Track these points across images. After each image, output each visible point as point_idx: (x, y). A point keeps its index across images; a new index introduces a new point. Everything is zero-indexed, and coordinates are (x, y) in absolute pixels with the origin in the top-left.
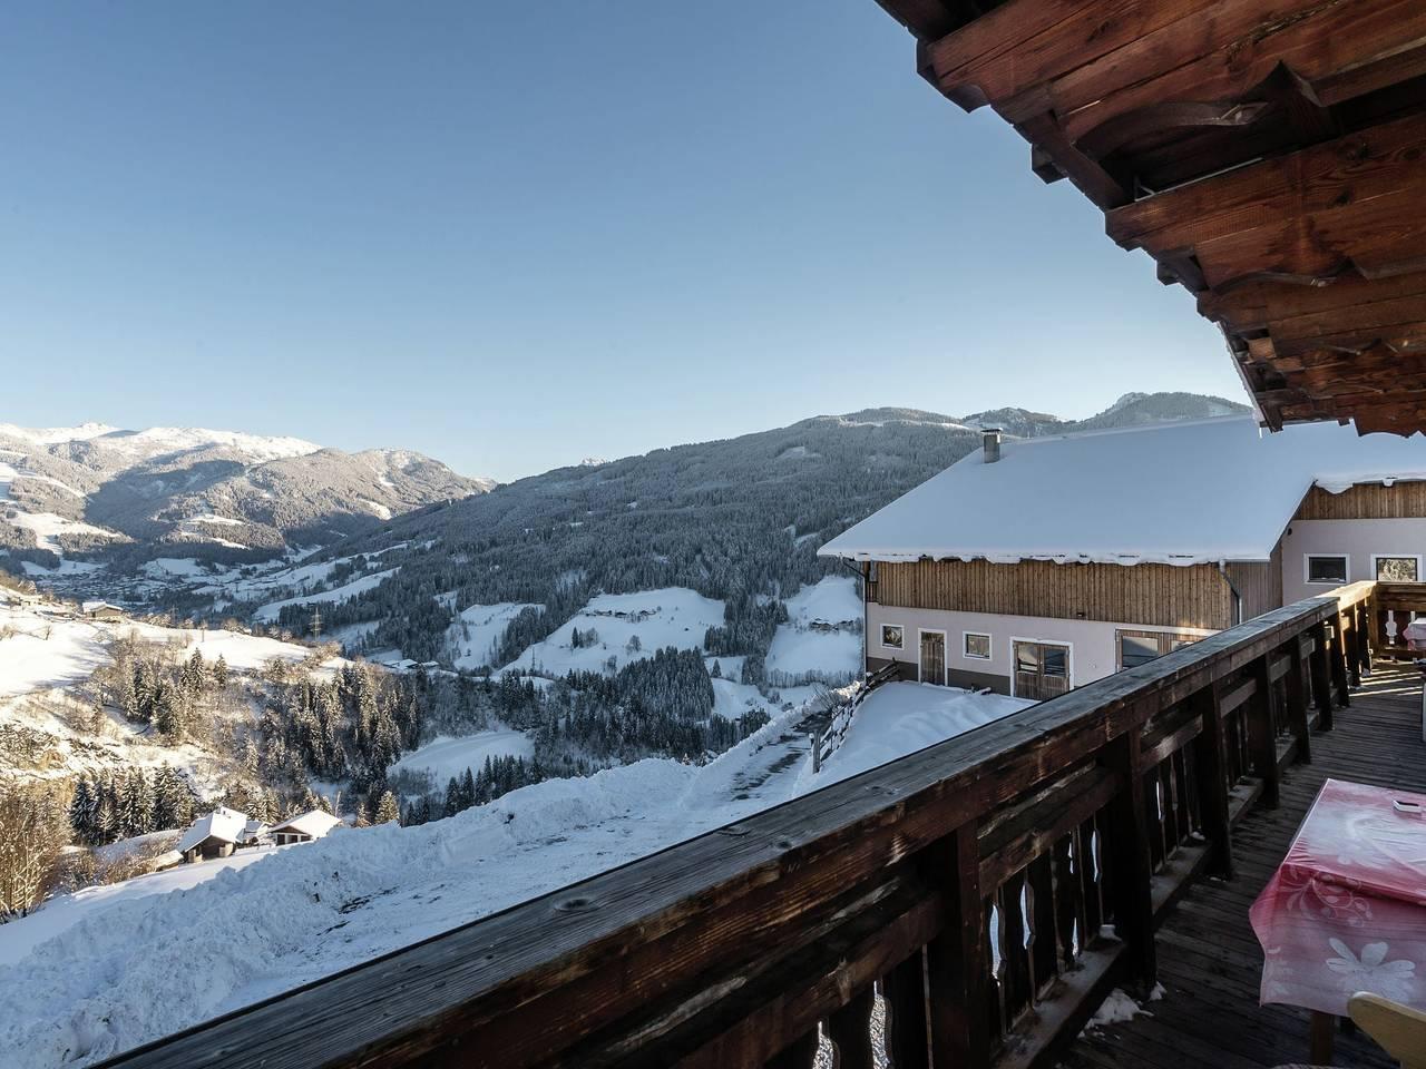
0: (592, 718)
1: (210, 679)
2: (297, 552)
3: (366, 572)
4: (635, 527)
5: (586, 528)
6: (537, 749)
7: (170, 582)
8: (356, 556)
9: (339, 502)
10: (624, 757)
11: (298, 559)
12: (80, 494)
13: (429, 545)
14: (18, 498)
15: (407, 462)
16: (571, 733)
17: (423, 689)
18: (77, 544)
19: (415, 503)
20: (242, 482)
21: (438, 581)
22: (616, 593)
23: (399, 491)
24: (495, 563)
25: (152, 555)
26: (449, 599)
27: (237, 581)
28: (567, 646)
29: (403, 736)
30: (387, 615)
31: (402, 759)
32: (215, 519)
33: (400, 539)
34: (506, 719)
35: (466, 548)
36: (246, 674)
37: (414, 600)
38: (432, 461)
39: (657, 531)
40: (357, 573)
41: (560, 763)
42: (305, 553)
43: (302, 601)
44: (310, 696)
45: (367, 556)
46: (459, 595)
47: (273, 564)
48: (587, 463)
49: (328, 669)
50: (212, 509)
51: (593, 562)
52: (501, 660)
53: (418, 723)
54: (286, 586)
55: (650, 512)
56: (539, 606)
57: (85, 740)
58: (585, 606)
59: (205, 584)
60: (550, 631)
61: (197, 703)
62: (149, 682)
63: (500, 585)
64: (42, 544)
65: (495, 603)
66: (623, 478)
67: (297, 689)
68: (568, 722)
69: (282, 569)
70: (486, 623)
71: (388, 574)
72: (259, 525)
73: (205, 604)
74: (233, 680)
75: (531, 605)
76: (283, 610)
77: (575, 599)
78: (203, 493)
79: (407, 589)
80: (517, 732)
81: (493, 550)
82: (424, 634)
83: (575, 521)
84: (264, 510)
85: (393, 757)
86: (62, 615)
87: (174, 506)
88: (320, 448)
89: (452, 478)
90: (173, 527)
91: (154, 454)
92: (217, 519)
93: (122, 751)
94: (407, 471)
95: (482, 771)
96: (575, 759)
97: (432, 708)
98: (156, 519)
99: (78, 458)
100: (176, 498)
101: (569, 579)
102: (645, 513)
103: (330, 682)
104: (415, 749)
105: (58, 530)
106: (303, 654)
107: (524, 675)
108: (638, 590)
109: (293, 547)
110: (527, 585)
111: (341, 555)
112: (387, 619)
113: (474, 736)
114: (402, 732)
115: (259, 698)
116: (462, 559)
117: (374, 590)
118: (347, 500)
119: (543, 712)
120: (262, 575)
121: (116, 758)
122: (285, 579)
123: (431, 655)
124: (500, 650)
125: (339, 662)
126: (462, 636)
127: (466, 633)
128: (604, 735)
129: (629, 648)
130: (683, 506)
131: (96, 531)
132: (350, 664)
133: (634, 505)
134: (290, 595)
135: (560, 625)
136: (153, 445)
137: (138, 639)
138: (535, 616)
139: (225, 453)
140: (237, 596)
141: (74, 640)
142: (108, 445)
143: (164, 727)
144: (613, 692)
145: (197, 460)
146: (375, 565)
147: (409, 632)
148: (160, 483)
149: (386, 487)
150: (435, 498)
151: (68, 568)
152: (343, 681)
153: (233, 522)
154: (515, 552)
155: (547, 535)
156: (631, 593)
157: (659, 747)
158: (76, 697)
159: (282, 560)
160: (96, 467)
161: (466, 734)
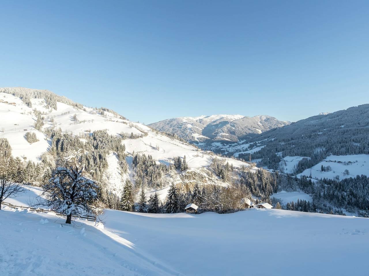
0: (333, 194)
1: (230, 169)
2: (240, 141)
3: (257, 146)
4: (344, 134)
5: (324, 134)
6: (314, 200)
7: (216, 147)
8: (255, 142)
9: (249, 129)
10: (347, 209)
11: (241, 143)
12: (201, 130)
13: (273, 139)
14: (192, 131)
15: (265, 118)
16: (325, 197)
17: (277, 177)
18: (201, 139)
19: (268, 129)
20: (229, 125)
21: (276, 149)
22: (337, 155)
23: (263, 126)
24: (293, 145)
25: (213, 142)
26: (280, 154)
27: (229, 147)
28: (319, 170)
29: (273, 189)
30: (263, 157)
31: (273, 195)
32: (224, 135)
33: (265, 138)
34: (303, 189)
35: (284, 140)
36: (237, 168)
37: (270, 154)
38: (272, 117)
39: (354, 135)
40: (255, 147)
41: (322, 206)
42: (242, 142)
43: (243, 153)
44: (251, 175)
45: (257, 142)
46: (282, 153)
47: (235, 144)
48: (321, 114)
49: (254, 170)
50: (223, 132)
51: (327, 145)
52: (296, 172)
53: (277, 186)
54: (239, 149)
55: (350, 128)
56: (308, 158)
57: (210, 178)
58: (325, 159)
59: (223, 148)
60: (313, 166)
61: (228, 174)
62: (220, 168)
63: (295, 151)
64: (196, 140)
65: (294, 156)
66: (337, 118)
67: (248, 173)
68: (324, 194)
69: (238, 145)
70: (291, 161)
71: (263, 147)
72: (232, 135)
73: (223, 152)
74: (234, 170)
75: (306, 157)
76: (239, 155)
77: (321, 156)
78: (221, 128)
79: (268, 151)
80: (306, 194)
81: (292, 141)
82: (273, 163)
83: (319, 132)
84: (233, 132)
85: (271, 194)
86: (204, 153)
87: (216, 131)
88: (244, 116)
89: (278, 122)
90: (216, 136)
91: (212, 121)
92: (224, 134)
93: (216, 181)
94: (265, 121)
95: (297, 203)
96: (327, 206)
97: (280, 183)
98: (213, 134)
99: (200, 122)
100: (217, 129)
101: (318, 150)
102: (348, 129)
103: (255, 173)
104: (276, 193)
105: (198, 137)
106: (248, 165)
107: (307, 177)
108: (347, 155)
109: (239, 140)
110: (304, 151)
111: (251, 142)
112: (263, 158)
113: (292, 192)
114: (273, 187)
115: (240, 174)
116: (283, 143)
117: (260, 151)
118: (251, 128)
119: (315, 189)
120: (233, 146)
121: (215, 183)
122: (239, 147)
123: (276, 169)
124: (296, 169)
125: (256, 168)
126: (284, 165)
127: (285, 164)
128: (338, 200)
129: (344, 173)
130: (365, 126)
131: (204, 137)
132: (259, 169)
133: (343, 126)
134: (240, 151)
135: (316, 164)
136: (212, 119)
137: (217, 159)
138: (307, 161)
139: (225, 120)
140: (229, 151)
141: (207, 158)
142: (205, 119)
143: (223, 178)
144: (342, 187)
145: (220, 121)
146: (259, 144)
147: (269, 162)
148: (214, 127)
149: (260, 125)
150: (273, 127)
151: (200, 144)
152: (258, 173)
153: (227, 134)
154: (299, 141)
155: (310, 137)
156: (344, 155)
157: (362, 209)
158: (208, 170)
159: (237, 143)
160: (203, 124)
161: (290, 192)
